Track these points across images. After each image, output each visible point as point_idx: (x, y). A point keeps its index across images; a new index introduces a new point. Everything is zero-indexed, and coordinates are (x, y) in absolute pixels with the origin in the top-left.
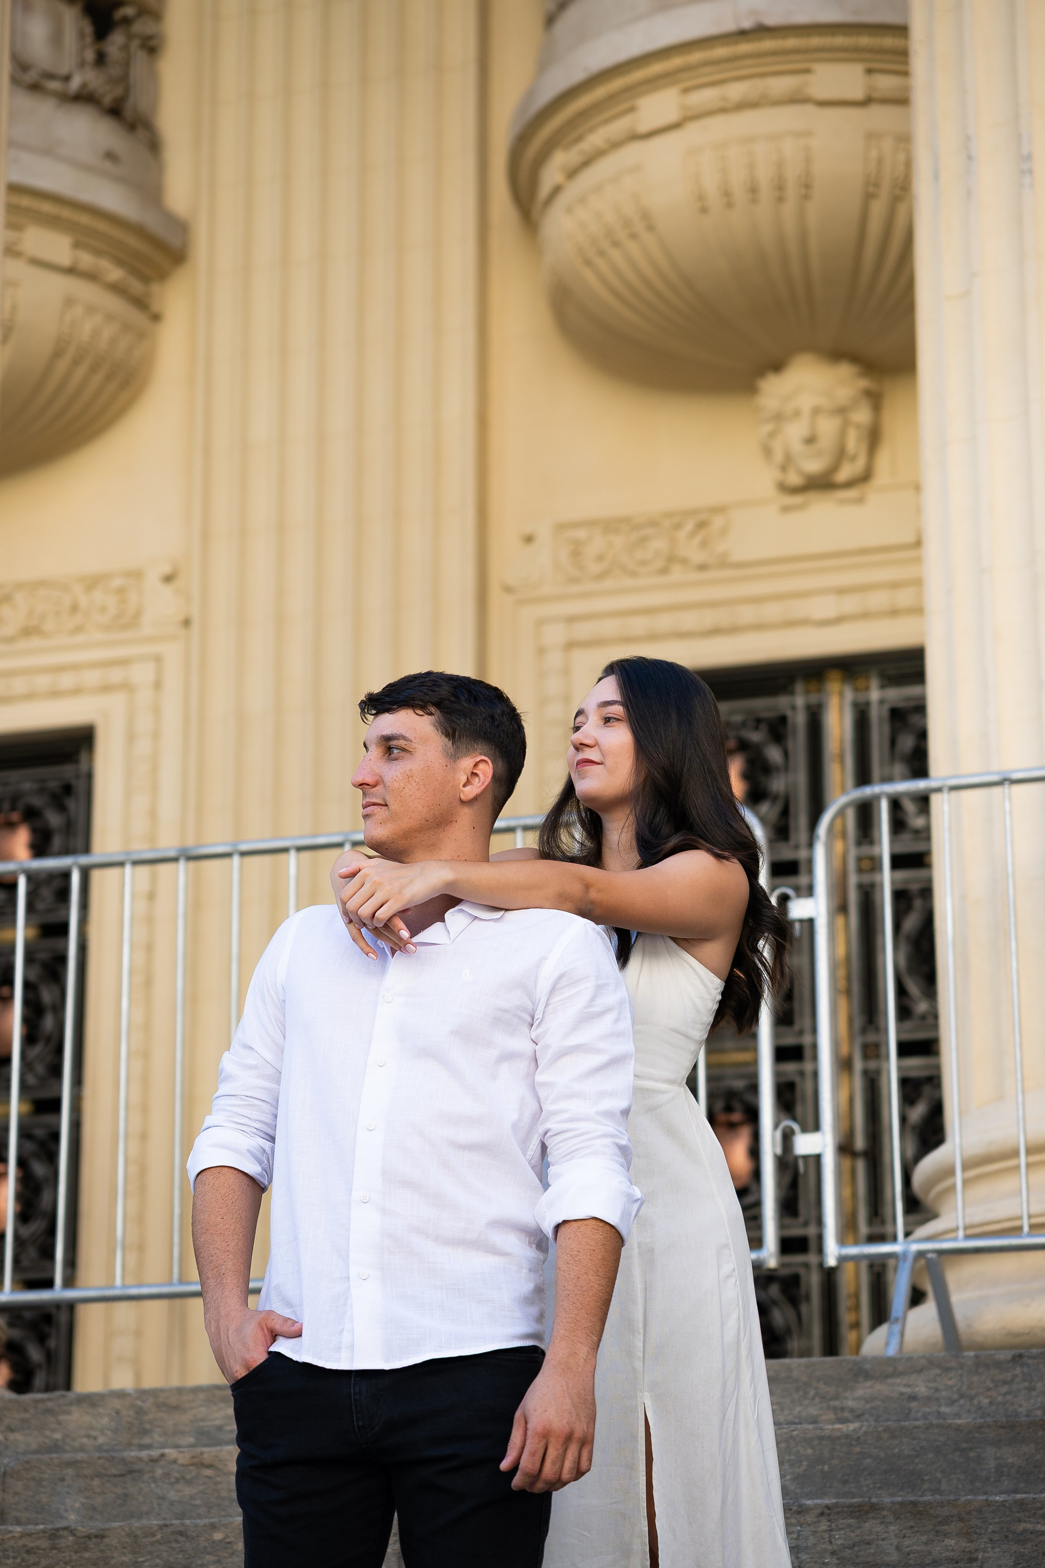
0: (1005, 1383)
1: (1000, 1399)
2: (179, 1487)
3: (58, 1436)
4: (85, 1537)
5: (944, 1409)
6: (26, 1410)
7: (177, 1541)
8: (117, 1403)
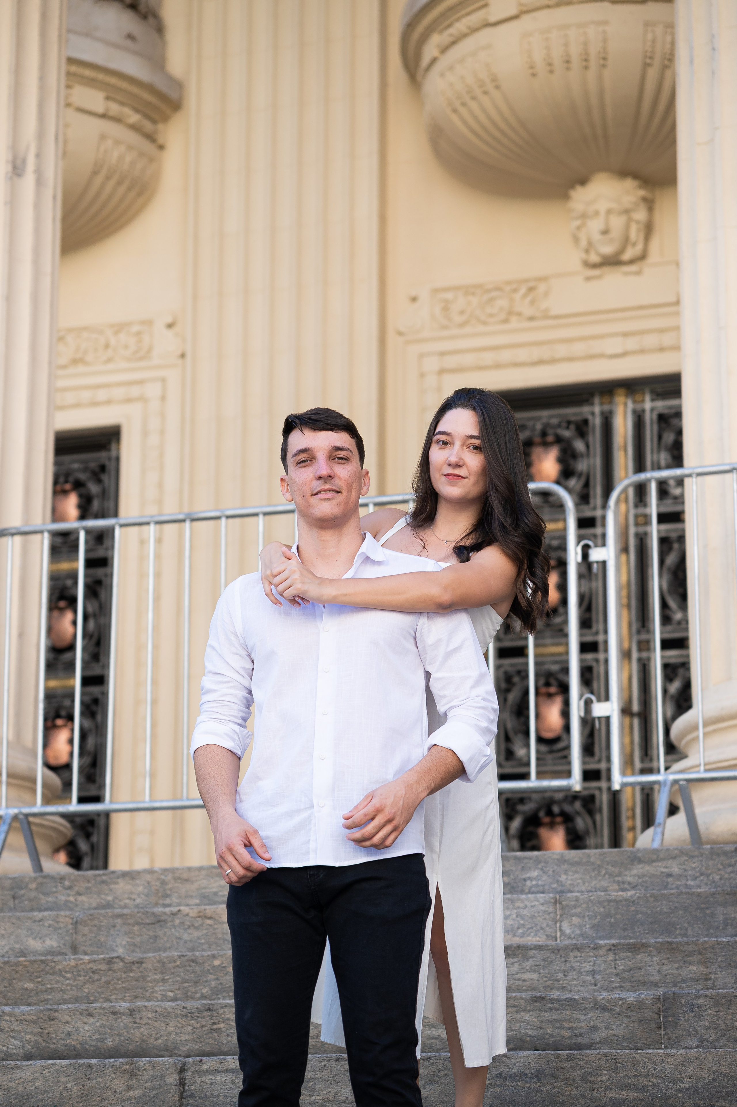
0: (730, 865)
1: (727, 876)
2: (190, 931)
3: (110, 898)
4: (130, 963)
5: (690, 883)
6: (89, 882)
7: (190, 966)
8: (148, 877)
